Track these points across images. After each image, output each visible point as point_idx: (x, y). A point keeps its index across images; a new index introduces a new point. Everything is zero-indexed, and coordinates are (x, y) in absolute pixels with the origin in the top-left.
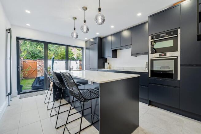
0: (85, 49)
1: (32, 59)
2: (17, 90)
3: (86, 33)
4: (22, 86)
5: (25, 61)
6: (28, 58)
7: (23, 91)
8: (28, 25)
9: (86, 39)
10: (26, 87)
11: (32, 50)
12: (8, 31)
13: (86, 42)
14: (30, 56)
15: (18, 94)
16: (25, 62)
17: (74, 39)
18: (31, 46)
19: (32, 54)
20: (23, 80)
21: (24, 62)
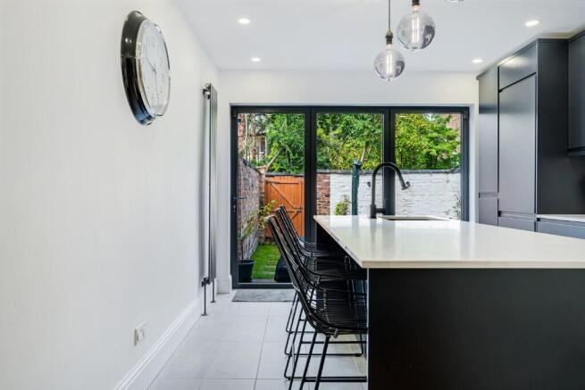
0: (475, 112)
1: (292, 173)
2: (231, 273)
3: (424, 46)
4: (252, 266)
5: (271, 179)
6: (281, 170)
7: (254, 282)
8: (256, 59)
9: (479, 63)
10: (266, 270)
11: (292, 138)
12: (208, 93)
13: (481, 77)
14: (286, 160)
15: (234, 288)
16: (271, 183)
17: (392, 79)
18: (288, 124)
19: (291, 155)
20: (263, 244)
21: (267, 182)
